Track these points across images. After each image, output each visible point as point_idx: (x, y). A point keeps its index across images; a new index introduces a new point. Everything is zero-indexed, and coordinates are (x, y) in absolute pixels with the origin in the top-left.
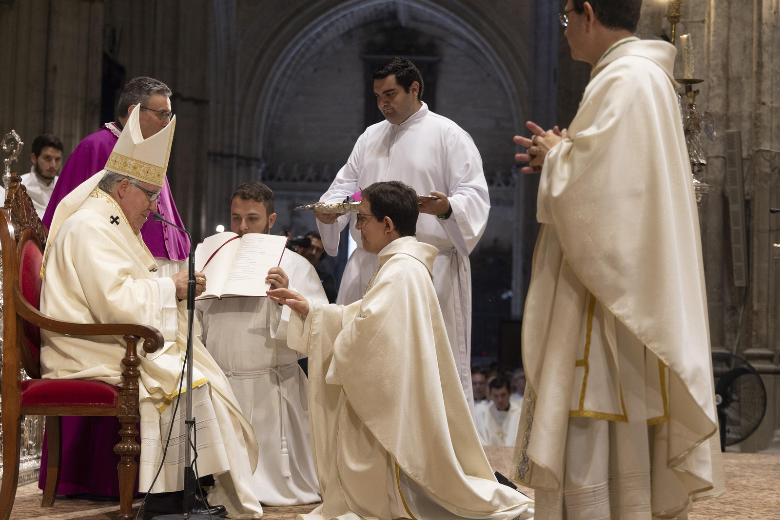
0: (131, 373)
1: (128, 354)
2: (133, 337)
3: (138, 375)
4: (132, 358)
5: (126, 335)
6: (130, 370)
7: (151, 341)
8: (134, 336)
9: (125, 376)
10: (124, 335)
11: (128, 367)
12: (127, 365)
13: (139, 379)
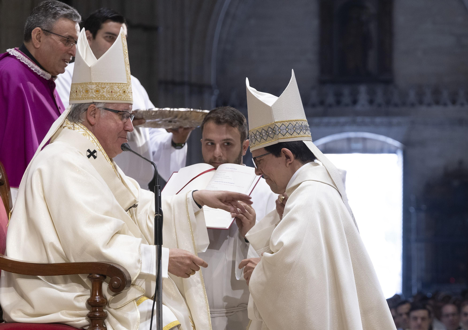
0: (97, 314)
1: (93, 295)
2: (98, 276)
3: (104, 316)
4: (97, 299)
5: (90, 274)
6: (96, 311)
7: (117, 280)
8: (99, 275)
9: (90, 317)
10: (89, 275)
11: (94, 309)
12: (92, 306)
13: (106, 321)
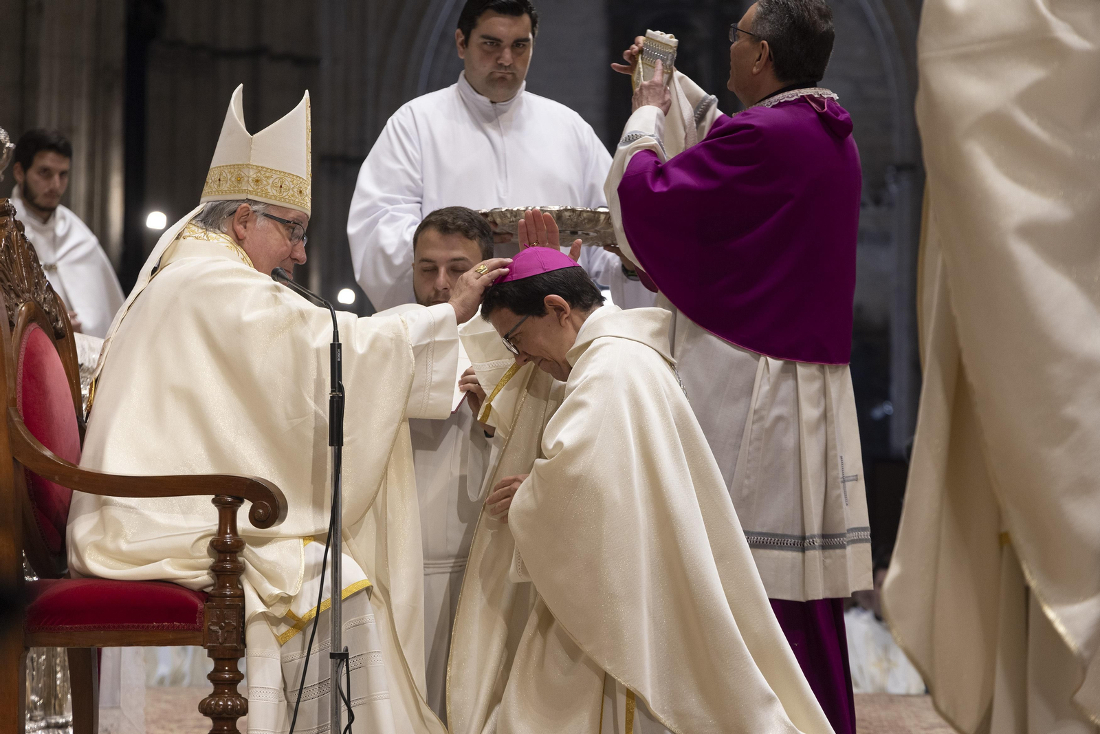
0: (228, 566)
1: (221, 531)
2: (229, 499)
3: (240, 570)
4: (228, 538)
5: (216, 496)
6: (227, 560)
7: (264, 507)
8: (231, 497)
9: (216, 570)
10: (213, 496)
11: (222, 557)
12: (220, 552)
